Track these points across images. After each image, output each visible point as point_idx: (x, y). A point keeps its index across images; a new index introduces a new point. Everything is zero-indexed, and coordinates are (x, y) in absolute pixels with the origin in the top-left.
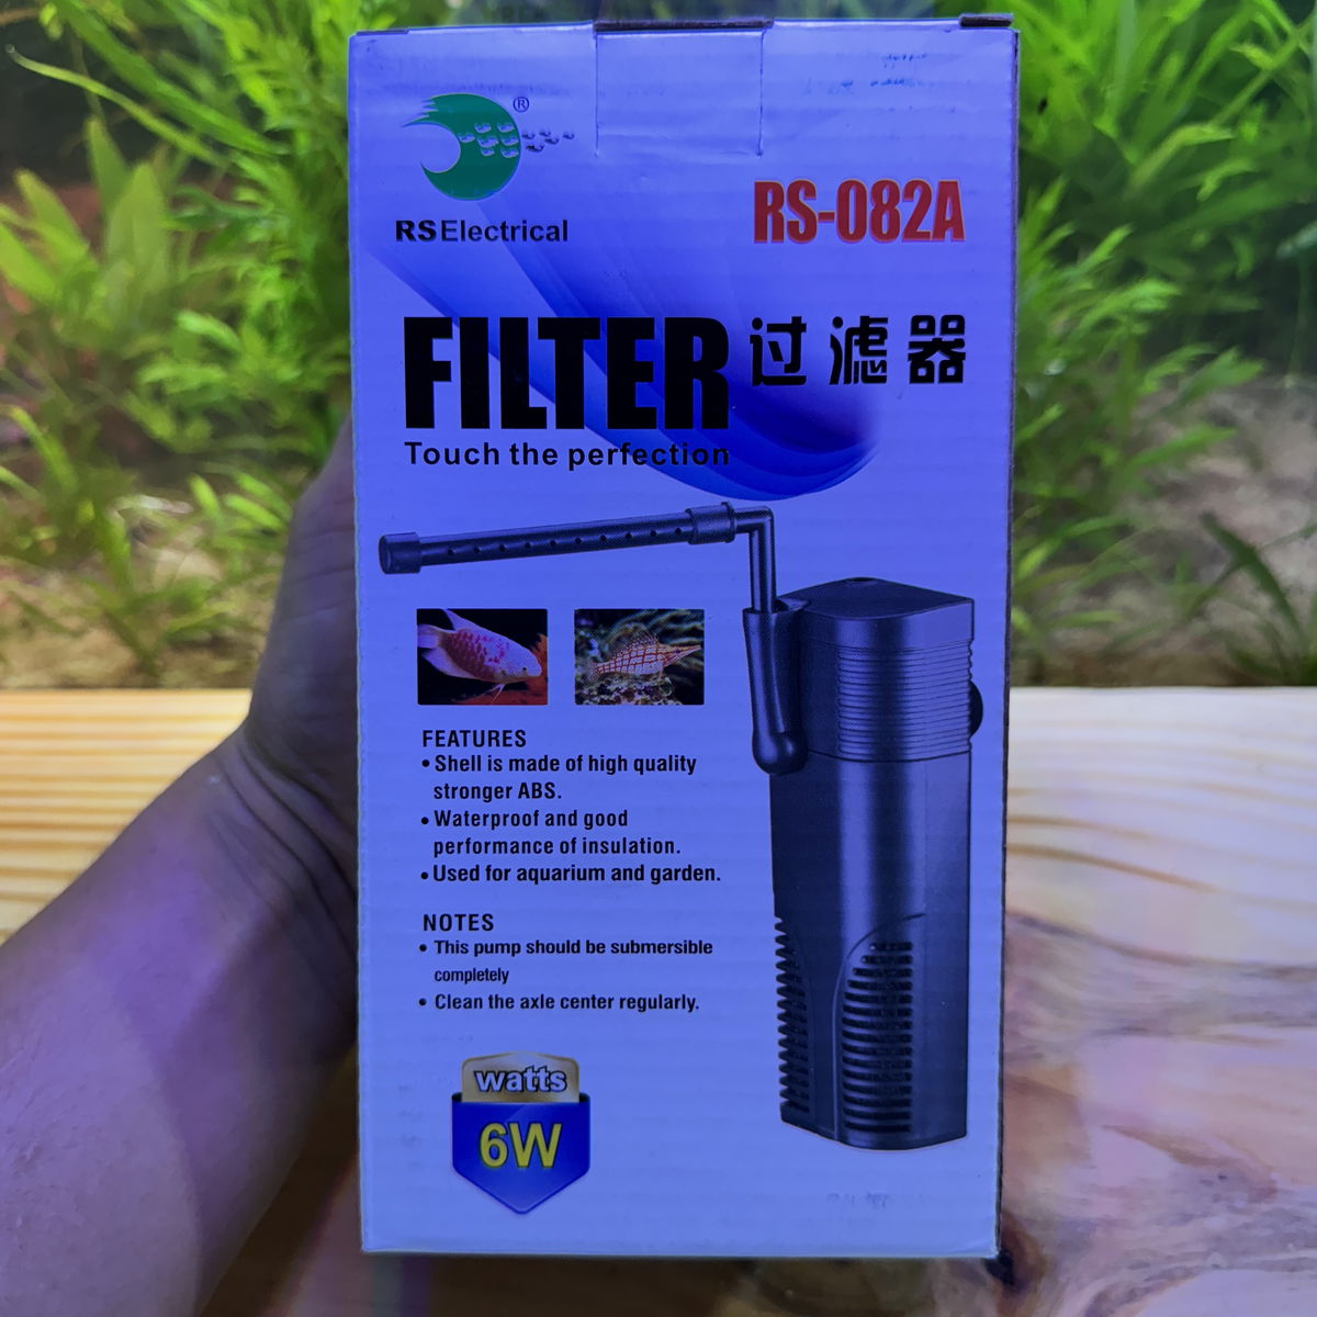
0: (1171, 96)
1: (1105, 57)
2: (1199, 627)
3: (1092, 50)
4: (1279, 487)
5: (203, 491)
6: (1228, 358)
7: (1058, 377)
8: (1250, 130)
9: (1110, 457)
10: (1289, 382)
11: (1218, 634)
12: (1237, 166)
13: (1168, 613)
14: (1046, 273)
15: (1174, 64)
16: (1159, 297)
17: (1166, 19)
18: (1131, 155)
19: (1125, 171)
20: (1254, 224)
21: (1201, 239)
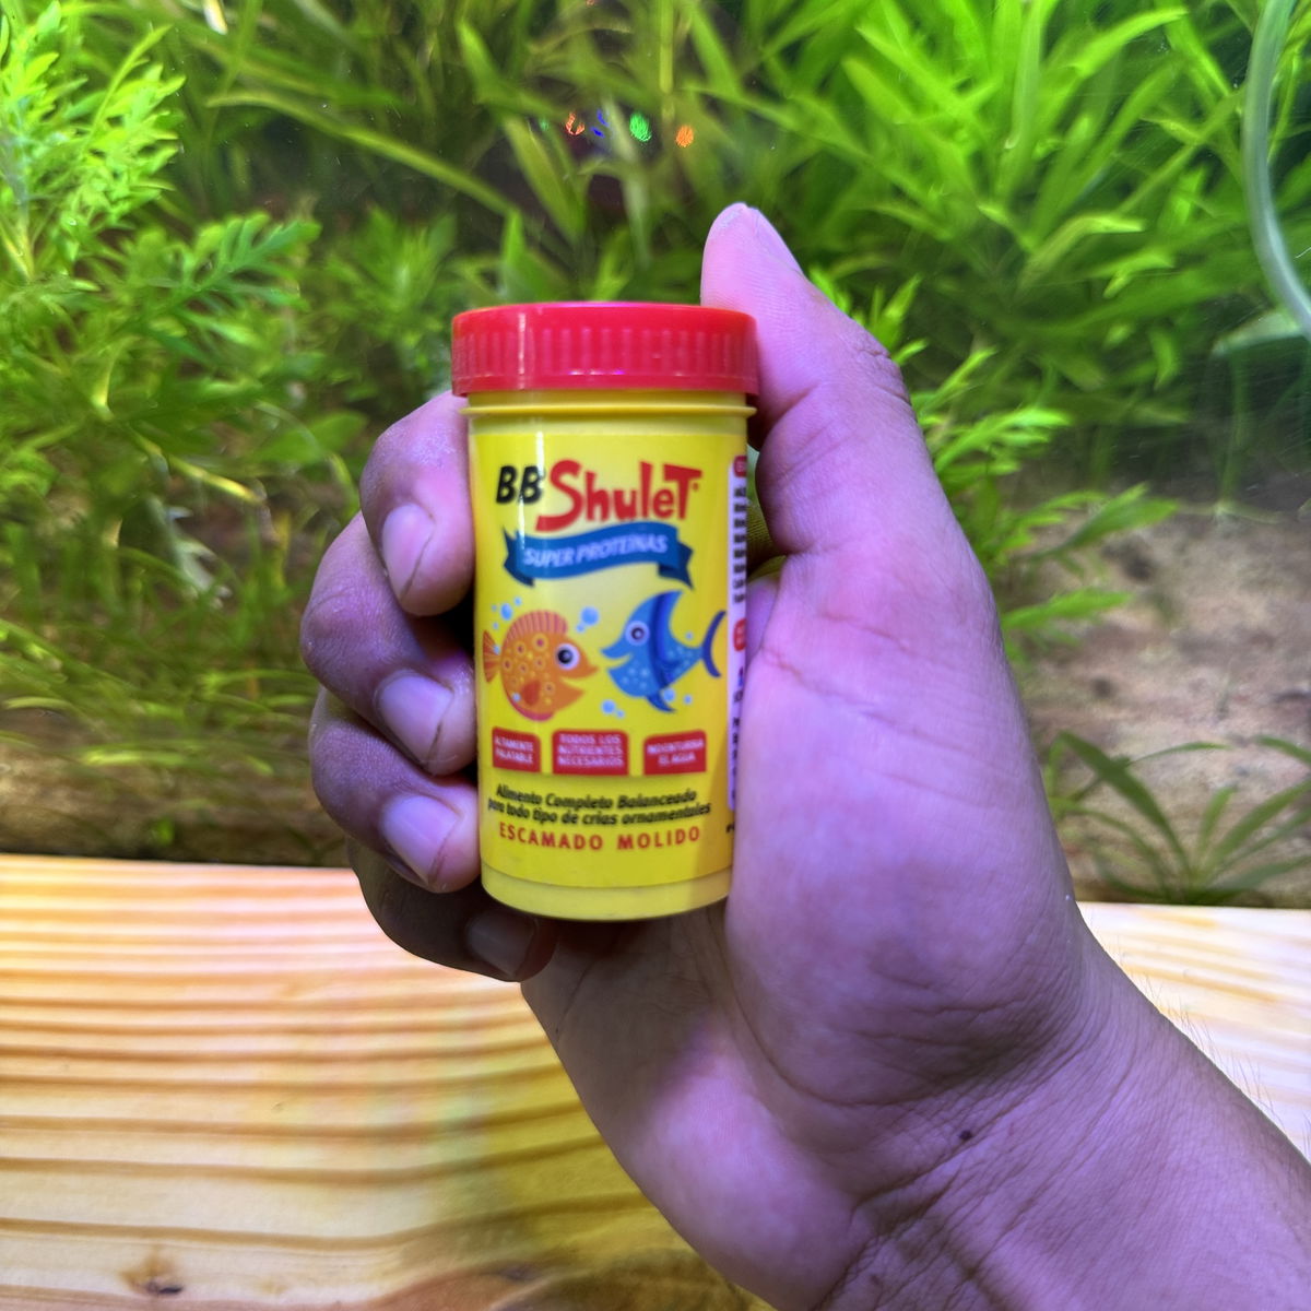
0: (1082, 162)
2: (1072, 830)
4: (1195, 650)
6: (1134, 494)
8: (1183, 206)
10: (1221, 509)
11: (1092, 842)
12: (1154, 258)
16: (1041, 429)
17: (1072, 70)
18: (1027, 241)
19: (1020, 258)
20: (1181, 321)
21: (1118, 333)
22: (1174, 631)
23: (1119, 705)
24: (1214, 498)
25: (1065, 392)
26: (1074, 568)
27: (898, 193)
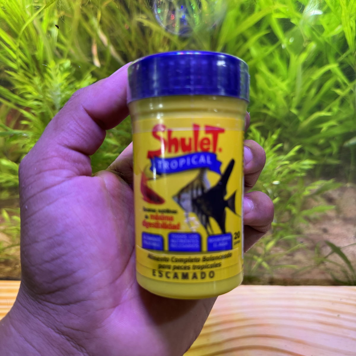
1: (293, 88)
2: (322, 267)
3: (289, 85)
4: (346, 220)
5: (5, 215)
6: (331, 181)
7: (277, 185)
9: (294, 211)
11: (328, 269)
12: (332, 123)
13: (312, 263)
14: (274, 157)
15: (313, 91)
16: (310, 165)
18: (301, 118)
19: (298, 122)
20: (337, 138)
21: (322, 141)
22: (341, 216)
23: (330, 235)
24: (347, 182)
25: (311, 156)
26: (316, 200)
27: (265, 107)
